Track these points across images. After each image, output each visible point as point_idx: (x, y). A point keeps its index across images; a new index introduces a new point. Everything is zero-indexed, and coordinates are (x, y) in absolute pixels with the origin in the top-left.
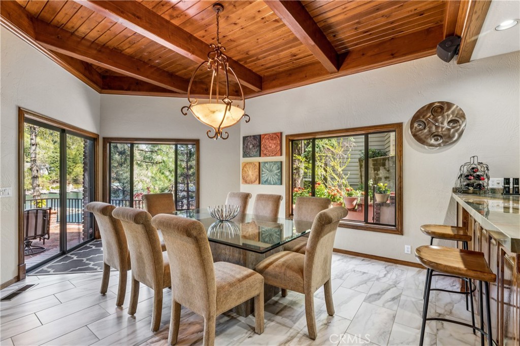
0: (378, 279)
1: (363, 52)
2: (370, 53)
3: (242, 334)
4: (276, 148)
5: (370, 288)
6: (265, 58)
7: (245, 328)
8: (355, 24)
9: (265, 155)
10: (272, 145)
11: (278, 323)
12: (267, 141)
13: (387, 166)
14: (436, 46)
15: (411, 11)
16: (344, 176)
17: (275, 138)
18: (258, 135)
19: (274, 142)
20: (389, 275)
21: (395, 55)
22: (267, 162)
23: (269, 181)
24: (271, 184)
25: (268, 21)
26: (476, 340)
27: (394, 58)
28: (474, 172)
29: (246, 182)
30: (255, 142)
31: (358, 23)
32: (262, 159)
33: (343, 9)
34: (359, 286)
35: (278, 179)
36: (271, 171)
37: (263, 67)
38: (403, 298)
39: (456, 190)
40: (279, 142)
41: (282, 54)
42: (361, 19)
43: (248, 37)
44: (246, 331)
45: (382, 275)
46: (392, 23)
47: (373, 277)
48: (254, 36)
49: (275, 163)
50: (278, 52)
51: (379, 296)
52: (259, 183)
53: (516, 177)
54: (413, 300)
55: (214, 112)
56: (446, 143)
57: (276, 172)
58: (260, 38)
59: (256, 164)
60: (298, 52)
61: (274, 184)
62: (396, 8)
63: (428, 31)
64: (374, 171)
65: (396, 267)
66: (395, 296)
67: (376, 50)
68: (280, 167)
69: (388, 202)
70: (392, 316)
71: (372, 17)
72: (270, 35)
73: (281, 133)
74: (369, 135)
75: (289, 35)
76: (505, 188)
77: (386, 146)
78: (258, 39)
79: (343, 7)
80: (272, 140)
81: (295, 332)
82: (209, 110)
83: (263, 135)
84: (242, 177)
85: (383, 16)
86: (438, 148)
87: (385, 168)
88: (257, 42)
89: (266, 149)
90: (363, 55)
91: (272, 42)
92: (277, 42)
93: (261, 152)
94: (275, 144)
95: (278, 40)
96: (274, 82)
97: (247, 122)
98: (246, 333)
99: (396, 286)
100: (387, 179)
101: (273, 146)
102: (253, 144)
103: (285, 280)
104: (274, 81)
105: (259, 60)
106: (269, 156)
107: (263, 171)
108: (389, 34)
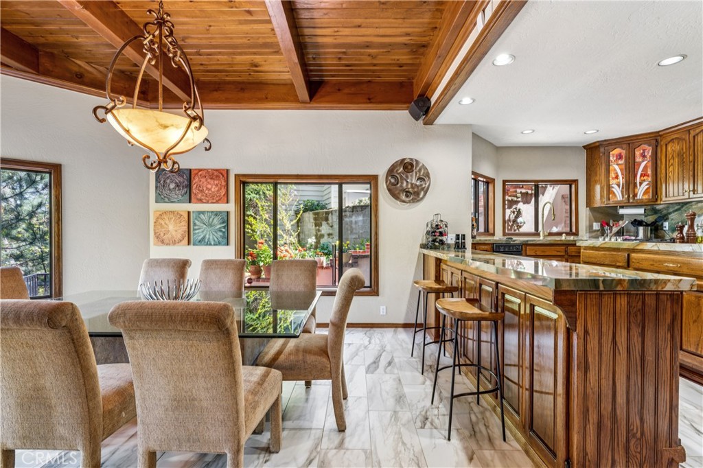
0: (366, 347)
1: (339, 87)
2: (346, 91)
3: (253, 462)
4: (218, 191)
5: (364, 359)
6: (210, 55)
7: (254, 453)
8: (340, 53)
9: (200, 201)
10: (213, 187)
11: (291, 429)
12: (203, 180)
13: (330, 221)
14: (411, 103)
15: (394, 60)
16: (293, 233)
17: (217, 176)
18: (187, 170)
19: (216, 182)
20: (373, 341)
21: (372, 100)
22: (203, 213)
23: (206, 241)
24: (210, 245)
25: (236, 7)
26: (463, 379)
27: (371, 103)
28: (438, 229)
29: (161, 241)
30: (182, 180)
31: (344, 53)
32: (194, 207)
33: (335, 32)
34: (352, 359)
35: (223, 237)
36: (211, 225)
37: (201, 68)
38: (396, 360)
39: (423, 246)
40: (224, 183)
41: (239, 58)
42: (349, 50)
43: (196, 17)
44: (256, 456)
45: (367, 343)
46: (375, 65)
47: (360, 346)
48: (207, 19)
49: (217, 214)
50: (234, 54)
51: (377, 364)
52: (189, 243)
53: (463, 233)
54: (406, 359)
55: (166, 127)
56: (414, 201)
57: (218, 226)
58: (214, 26)
59: (182, 213)
60: (263, 63)
61: (214, 245)
62: (383, 52)
63: (401, 84)
64: (316, 226)
65: (374, 331)
66: (389, 359)
67: (353, 90)
68: (226, 219)
69: (350, 262)
70: (397, 380)
71: (360, 52)
72: (233, 27)
73: (227, 170)
74: (343, 185)
75: (259, 37)
76: (457, 243)
77: (325, 198)
78: (210, 26)
79: (336, 29)
80: (211, 179)
81: (319, 432)
82: (157, 121)
83: (196, 169)
84: (155, 233)
85: (369, 55)
86: (408, 204)
87: (328, 224)
88: (208, 30)
89: (202, 191)
90: (339, 90)
91: (231, 38)
92: (238, 40)
93: (193, 196)
94: (217, 185)
95: (241, 38)
96: (216, 95)
97: (206, 149)
98: (258, 458)
99: (384, 351)
100: (331, 236)
101: (214, 189)
102: (176, 183)
103: (305, 369)
104: (215, 93)
105: (200, 55)
106: (208, 202)
107: (195, 225)
108: (368, 76)
